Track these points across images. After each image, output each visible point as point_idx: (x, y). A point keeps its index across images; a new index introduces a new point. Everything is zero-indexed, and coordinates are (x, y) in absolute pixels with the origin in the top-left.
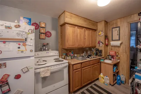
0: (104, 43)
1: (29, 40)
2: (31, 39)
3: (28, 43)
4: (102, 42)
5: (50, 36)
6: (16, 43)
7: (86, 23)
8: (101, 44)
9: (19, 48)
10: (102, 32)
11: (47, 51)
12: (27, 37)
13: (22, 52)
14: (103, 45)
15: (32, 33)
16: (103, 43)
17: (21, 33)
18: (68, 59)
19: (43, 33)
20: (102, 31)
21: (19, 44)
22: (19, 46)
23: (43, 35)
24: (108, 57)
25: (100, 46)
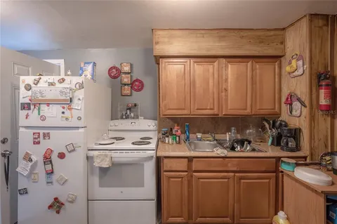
0: (307, 103)
1: (75, 101)
2: (79, 99)
3: (74, 106)
4: (299, 100)
5: (142, 88)
6: (59, 106)
7: (223, 44)
8: (296, 105)
9: (63, 113)
10: (300, 63)
11: (133, 121)
12: (73, 97)
13: (67, 119)
14: (305, 111)
15: (80, 89)
16: (303, 104)
17: (65, 90)
18: (167, 142)
19: (128, 85)
20: (300, 57)
21: (64, 108)
22: (63, 110)
23: (126, 87)
24: (328, 158)
25: (294, 113)
